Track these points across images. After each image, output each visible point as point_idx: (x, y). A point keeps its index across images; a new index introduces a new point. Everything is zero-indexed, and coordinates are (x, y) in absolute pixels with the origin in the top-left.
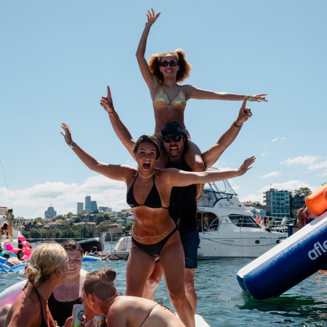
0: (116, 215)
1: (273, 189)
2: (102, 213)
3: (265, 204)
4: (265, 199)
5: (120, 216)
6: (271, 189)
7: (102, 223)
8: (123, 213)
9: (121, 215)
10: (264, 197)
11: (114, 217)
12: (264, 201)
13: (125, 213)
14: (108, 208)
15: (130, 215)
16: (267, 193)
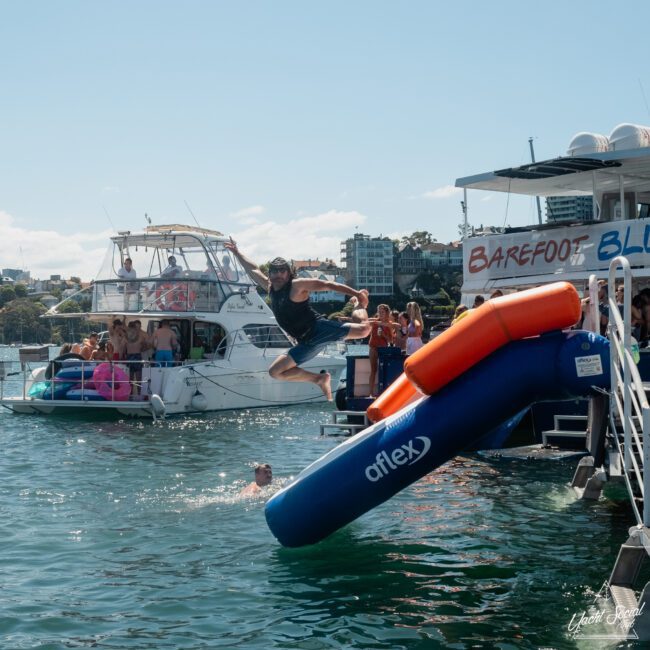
0: (39, 286)
1: (361, 235)
2: (10, 282)
3: (344, 265)
4: (344, 255)
5: (47, 290)
6: (356, 235)
7: (10, 303)
8: (54, 282)
9: (50, 288)
10: (343, 251)
11: (34, 291)
12: (343, 260)
13: (59, 283)
14: (21, 271)
15: (70, 287)
16: (348, 242)
